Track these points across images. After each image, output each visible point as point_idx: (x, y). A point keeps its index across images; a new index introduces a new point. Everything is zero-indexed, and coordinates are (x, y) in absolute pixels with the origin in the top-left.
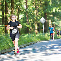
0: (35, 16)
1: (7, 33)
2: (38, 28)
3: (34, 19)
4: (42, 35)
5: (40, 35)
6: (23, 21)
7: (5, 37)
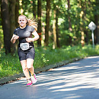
0: (81, 20)
1: (41, 44)
2: (85, 38)
3: (80, 24)
4: (90, 48)
5: (88, 47)
6: (63, 27)
7: (38, 50)
